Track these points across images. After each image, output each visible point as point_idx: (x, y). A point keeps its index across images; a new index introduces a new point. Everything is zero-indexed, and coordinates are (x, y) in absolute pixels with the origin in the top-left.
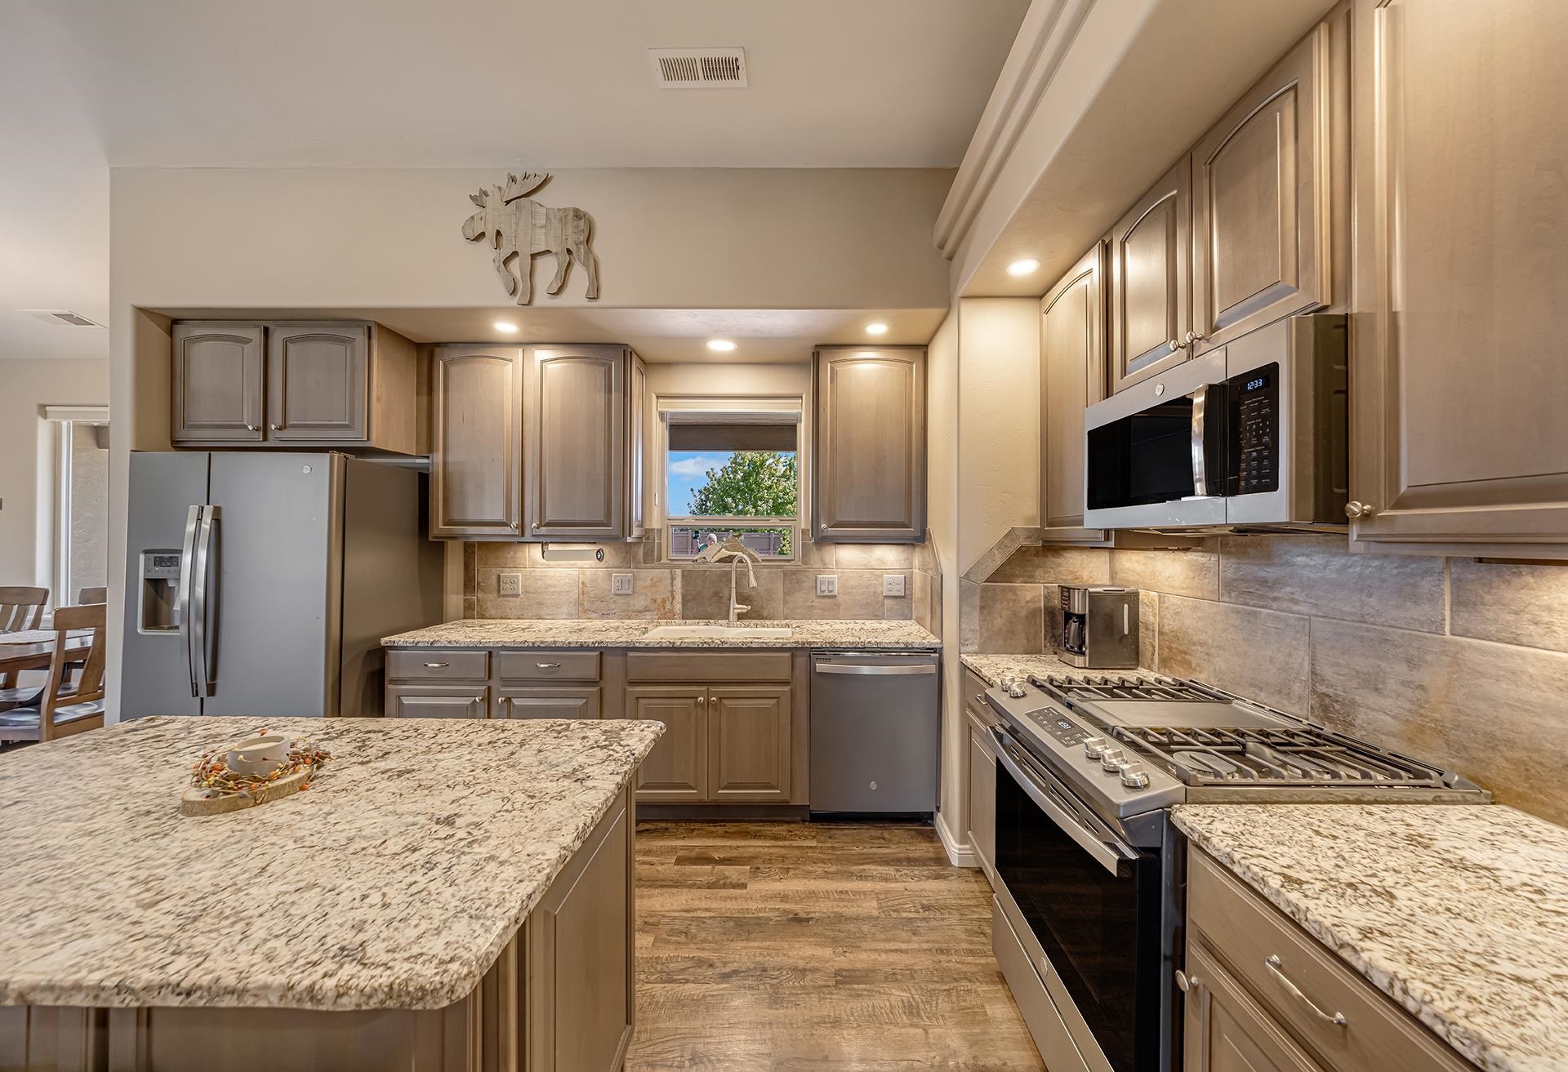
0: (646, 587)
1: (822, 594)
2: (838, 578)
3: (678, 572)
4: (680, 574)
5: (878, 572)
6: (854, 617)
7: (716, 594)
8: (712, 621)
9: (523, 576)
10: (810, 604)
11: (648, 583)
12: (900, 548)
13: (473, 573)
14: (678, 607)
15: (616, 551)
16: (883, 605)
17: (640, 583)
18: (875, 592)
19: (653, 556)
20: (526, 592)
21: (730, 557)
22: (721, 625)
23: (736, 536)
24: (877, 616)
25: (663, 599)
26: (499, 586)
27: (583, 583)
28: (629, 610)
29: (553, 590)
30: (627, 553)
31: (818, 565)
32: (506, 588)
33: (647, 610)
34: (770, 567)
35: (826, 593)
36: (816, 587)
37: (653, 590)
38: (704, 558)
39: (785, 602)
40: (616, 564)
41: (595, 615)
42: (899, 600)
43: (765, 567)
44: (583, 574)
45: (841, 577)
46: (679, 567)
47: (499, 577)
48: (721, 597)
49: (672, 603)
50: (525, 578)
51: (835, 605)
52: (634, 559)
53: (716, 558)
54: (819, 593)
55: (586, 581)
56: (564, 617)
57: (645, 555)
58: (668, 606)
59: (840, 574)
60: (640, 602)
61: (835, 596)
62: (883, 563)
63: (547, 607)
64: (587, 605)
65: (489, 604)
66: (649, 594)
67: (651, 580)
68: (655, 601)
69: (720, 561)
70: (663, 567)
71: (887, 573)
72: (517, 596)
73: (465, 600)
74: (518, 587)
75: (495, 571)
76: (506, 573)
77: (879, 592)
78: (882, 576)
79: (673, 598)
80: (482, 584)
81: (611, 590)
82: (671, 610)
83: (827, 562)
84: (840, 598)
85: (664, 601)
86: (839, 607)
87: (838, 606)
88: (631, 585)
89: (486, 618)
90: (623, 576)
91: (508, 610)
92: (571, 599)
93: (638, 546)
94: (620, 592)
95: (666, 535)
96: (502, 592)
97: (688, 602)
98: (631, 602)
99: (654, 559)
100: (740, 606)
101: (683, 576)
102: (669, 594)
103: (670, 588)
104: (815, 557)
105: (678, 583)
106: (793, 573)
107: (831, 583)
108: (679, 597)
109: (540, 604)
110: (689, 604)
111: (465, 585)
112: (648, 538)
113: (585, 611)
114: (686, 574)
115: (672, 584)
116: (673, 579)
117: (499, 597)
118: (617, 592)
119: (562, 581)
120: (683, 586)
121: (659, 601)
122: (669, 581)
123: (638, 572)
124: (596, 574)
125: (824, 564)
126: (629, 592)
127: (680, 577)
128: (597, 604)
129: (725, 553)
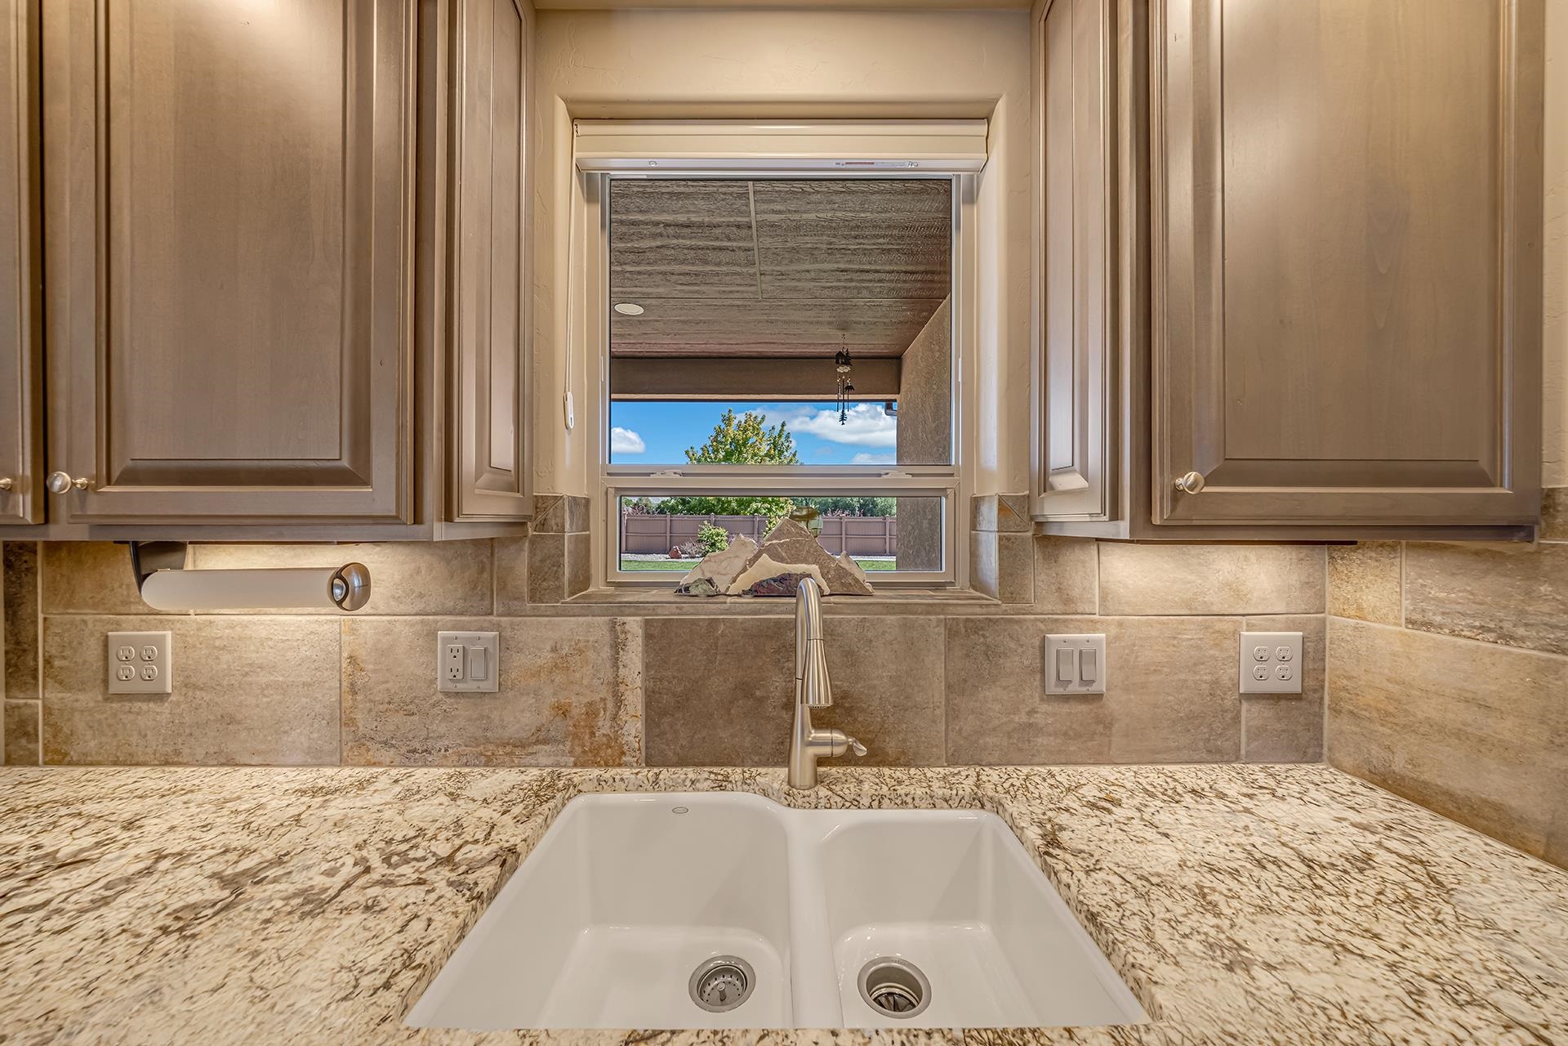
0: (536, 674)
1: (1060, 691)
2: (1108, 644)
3: (634, 625)
4: (640, 632)
5: (1225, 625)
6: (1153, 757)
7: (745, 689)
8: (736, 773)
9: (180, 637)
10: (1024, 719)
11: (546, 657)
12: (1288, 554)
13: (30, 628)
14: (633, 729)
15: (448, 562)
16: (1236, 719)
17: (520, 661)
18: (1216, 683)
19: (557, 576)
20: (187, 684)
21: (783, 579)
22: (765, 794)
23: (801, 518)
24: (1219, 751)
25: (590, 704)
26: (106, 670)
27: (352, 659)
28: (488, 741)
29: (263, 678)
30: (482, 571)
31: (1049, 604)
32: (126, 675)
33: (541, 738)
34: (905, 609)
35: (1075, 688)
36: (1043, 671)
37: (559, 678)
38: (710, 581)
39: (952, 714)
40: (450, 604)
41: (387, 755)
42: (1283, 703)
43: (889, 609)
44: (353, 631)
45: (1117, 638)
46: (635, 608)
47: (106, 643)
48: (761, 701)
49: (615, 718)
50: (184, 645)
51: (1099, 721)
52: (503, 587)
53: (745, 582)
54: (1052, 688)
55: (362, 653)
56: (299, 759)
57: (535, 574)
58: (604, 726)
59: (1114, 631)
60: (520, 717)
61: (1098, 697)
62: (1238, 595)
63: (249, 729)
64: (364, 723)
65: (80, 724)
66: (548, 691)
67: (554, 650)
68: (563, 711)
69: (757, 590)
70: (589, 606)
71: (1250, 627)
72: (160, 697)
73: (9, 710)
74: (162, 670)
75: (93, 621)
76: (127, 632)
77: (1225, 681)
78: (1236, 633)
79: (619, 702)
80: (57, 663)
81: (433, 681)
82: (613, 740)
83: (1075, 593)
84: (1115, 704)
85: (592, 712)
86: (1109, 726)
87: (1106, 723)
88: (494, 666)
89: (70, 764)
90: (472, 640)
91: (134, 739)
92: (318, 707)
93: (513, 548)
94: (461, 687)
95: (601, 516)
96: (115, 687)
97: (664, 713)
98: (495, 715)
99: (560, 587)
100: (825, 735)
101: (648, 637)
102: (604, 692)
103: (607, 674)
104: (1039, 579)
105: (634, 658)
106: (975, 627)
107: (1087, 657)
108: (635, 700)
109: (228, 720)
110: (667, 720)
111: (8, 665)
112: (542, 526)
113: (361, 742)
114: (656, 632)
115: (615, 662)
116: (617, 646)
117: (106, 700)
118: (451, 687)
119: (289, 654)
120: (647, 666)
121: (577, 711)
122: (606, 652)
123: (512, 624)
124: (388, 632)
125: (1068, 601)
126: (488, 686)
127: (640, 640)
128: (398, 719)
129: (770, 567)
